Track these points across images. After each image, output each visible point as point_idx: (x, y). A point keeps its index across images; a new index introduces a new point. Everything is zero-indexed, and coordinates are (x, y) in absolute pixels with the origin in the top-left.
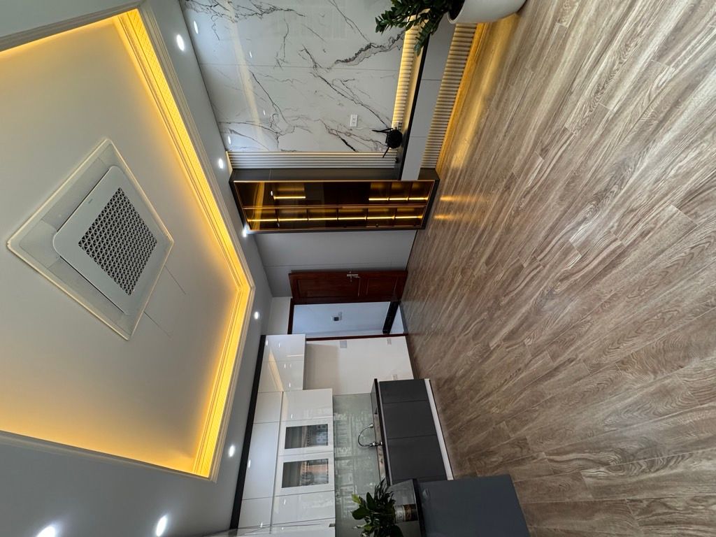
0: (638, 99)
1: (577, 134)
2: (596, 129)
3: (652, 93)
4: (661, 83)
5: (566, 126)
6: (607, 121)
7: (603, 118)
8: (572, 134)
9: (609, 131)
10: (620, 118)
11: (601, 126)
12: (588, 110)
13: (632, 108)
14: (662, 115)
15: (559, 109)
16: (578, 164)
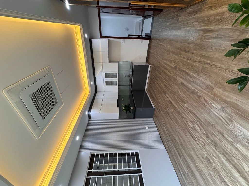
0: (239, 156)
1: (229, 128)
2: (230, 137)
3: (240, 161)
4: (243, 164)
5: (234, 122)
6: (233, 142)
7: (234, 141)
8: (229, 125)
9: (228, 142)
10: (233, 147)
11: (231, 139)
12: (239, 134)
13: (236, 153)
14: (231, 161)
15: (245, 117)
16: (217, 128)
